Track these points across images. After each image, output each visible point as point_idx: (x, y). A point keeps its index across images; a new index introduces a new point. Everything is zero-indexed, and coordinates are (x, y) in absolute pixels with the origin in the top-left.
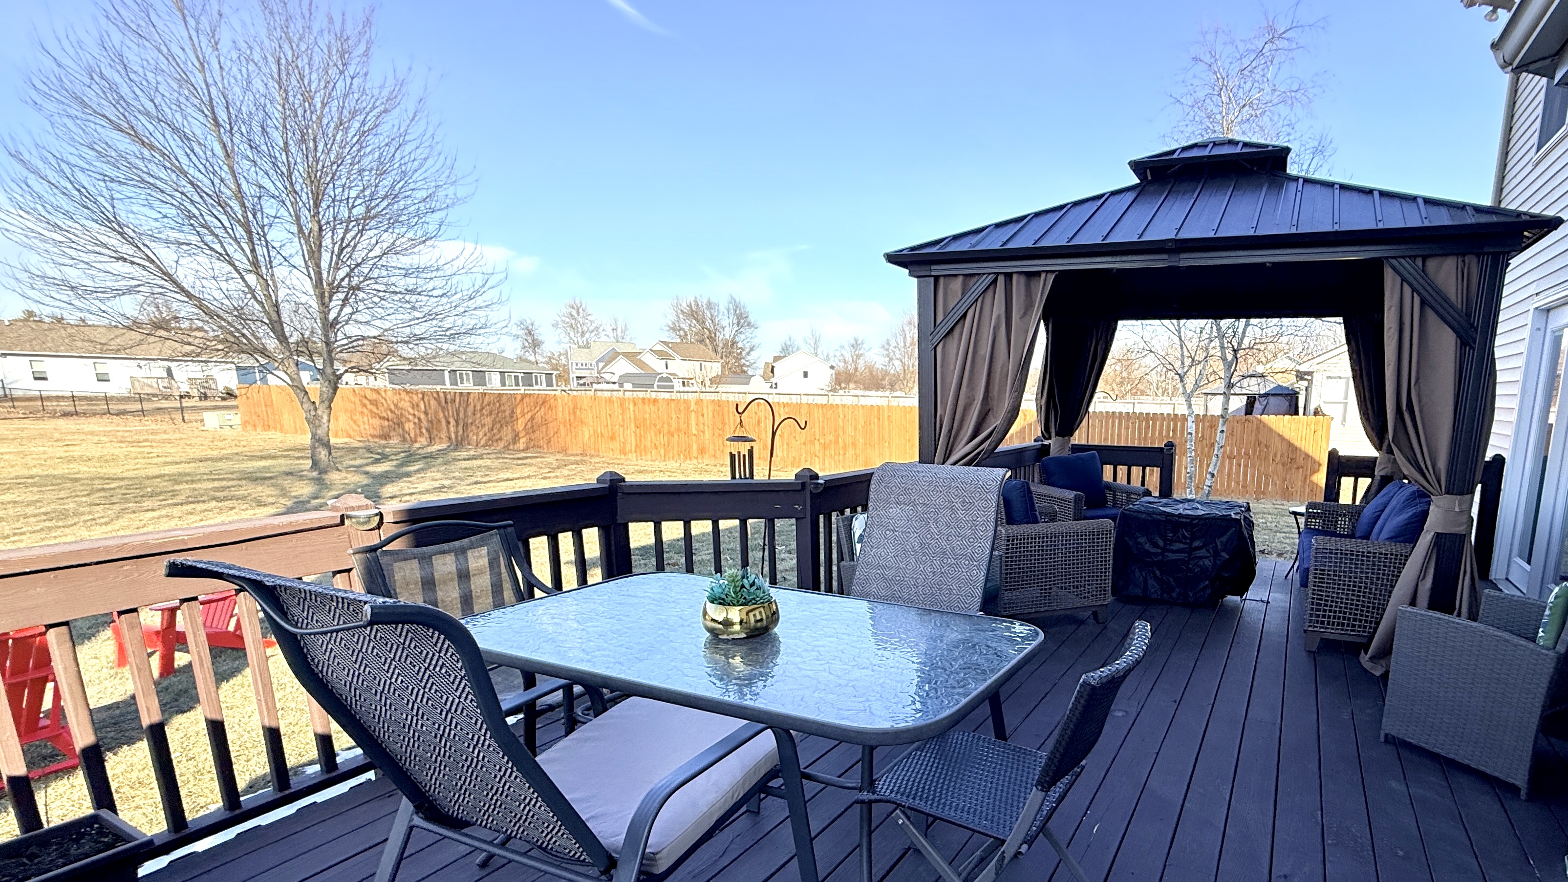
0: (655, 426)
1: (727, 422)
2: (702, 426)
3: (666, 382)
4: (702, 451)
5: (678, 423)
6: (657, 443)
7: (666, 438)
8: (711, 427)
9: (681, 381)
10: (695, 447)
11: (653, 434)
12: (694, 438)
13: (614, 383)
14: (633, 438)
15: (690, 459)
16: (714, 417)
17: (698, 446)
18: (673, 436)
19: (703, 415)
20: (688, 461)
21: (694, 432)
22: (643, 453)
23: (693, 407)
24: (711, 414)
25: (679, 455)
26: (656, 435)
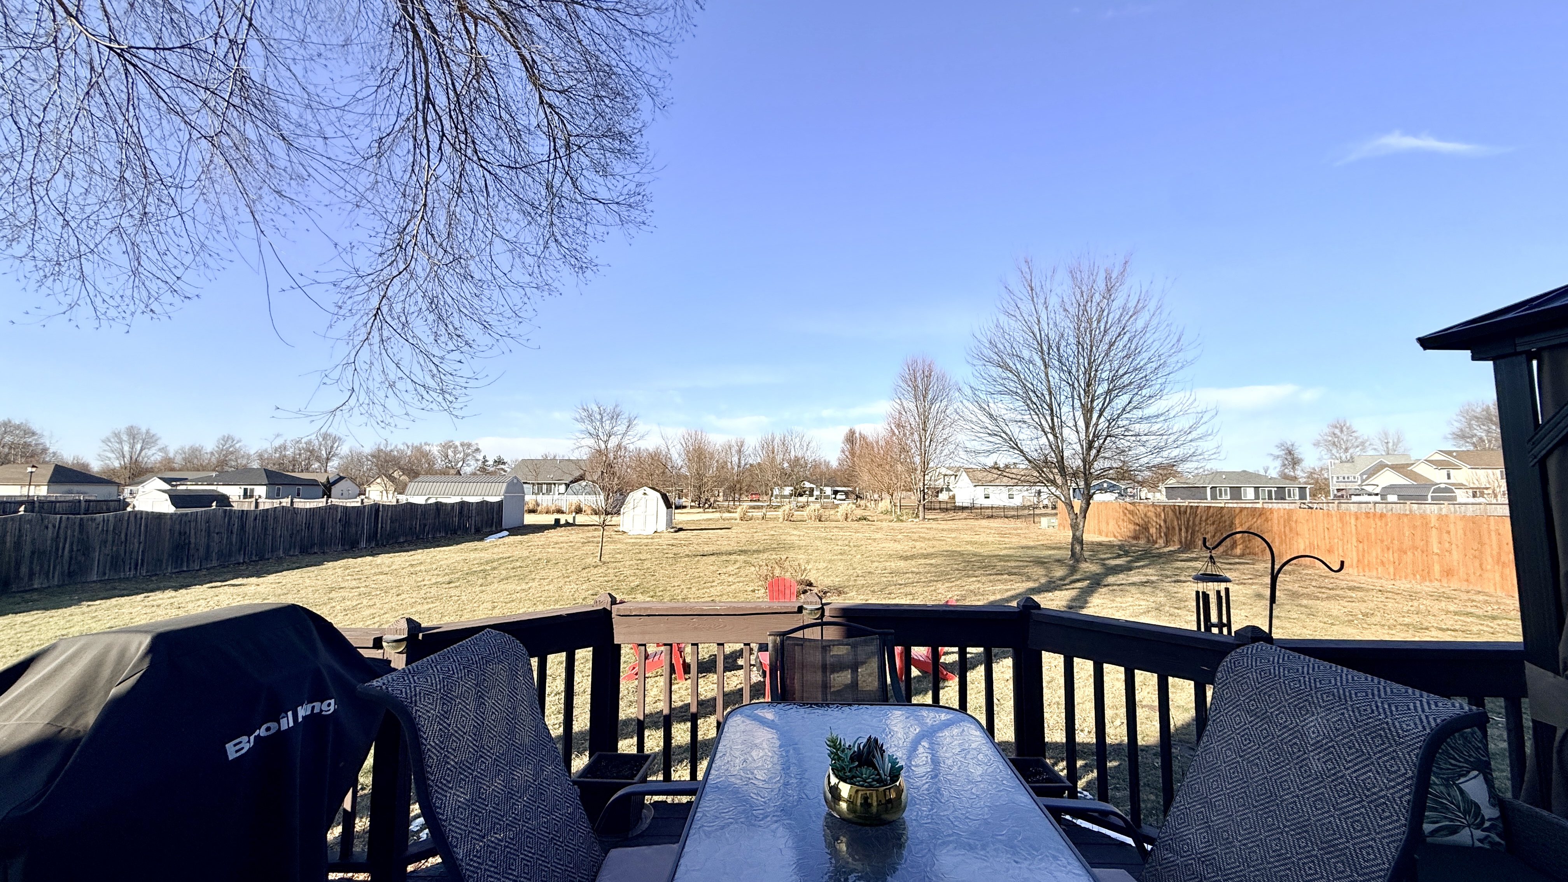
0: (1382, 541)
1: (1487, 541)
2: (1447, 545)
3: (1445, 494)
4: (1448, 573)
5: (1413, 540)
6: (1384, 560)
7: (1396, 555)
8: (1461, 546)
9: (1471, 491)
10: (1437, 568)
11: (1379, 550)
12: (1436, 557)
13: (1377, 494)
14: (1355, 553)
15: (1431, 581)
16: (1465, 534)
17: (1441, 566)
18: (1405, 553)
19: (1448, 532)
20: (1427, 583)
21: (1436, 551)
22: (1367, 570)
23: (1433, 522)
24: (1460, 532)
25: (1414, 575)
26: (1383, 551)
